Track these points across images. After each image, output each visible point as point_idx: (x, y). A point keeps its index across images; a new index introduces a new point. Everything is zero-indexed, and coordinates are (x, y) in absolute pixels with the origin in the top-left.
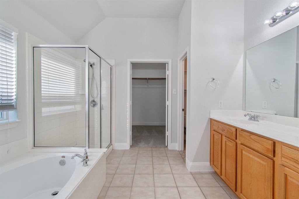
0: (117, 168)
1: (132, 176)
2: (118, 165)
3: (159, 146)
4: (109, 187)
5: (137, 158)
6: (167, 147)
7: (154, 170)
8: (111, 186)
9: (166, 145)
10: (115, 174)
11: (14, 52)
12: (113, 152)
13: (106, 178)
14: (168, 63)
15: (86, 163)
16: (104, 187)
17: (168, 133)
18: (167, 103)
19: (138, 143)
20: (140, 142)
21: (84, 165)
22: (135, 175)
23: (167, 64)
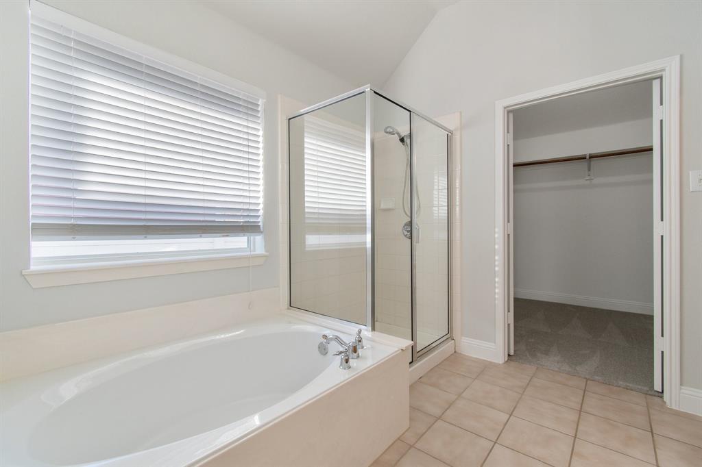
0: (451, 405)
1: (489, 445)
2: (456, 397)
3: (621, 383)
4: (411, 446)
5: (520, 398)
6: (662, 397)
7: (574, 458)
8: (417, 445)
9: (657, 387)
10: (439, 419)
11: (261, 133)
12: (455, 357)
13: (411, 419)
14: (661, 78)
15: (347, 361)
16: (399, 441)
17: (665, 344)
18: (659, 228)
19: (539, 355)
20: (547, 353)
21: (341, 365)
22: (496, 444)
23: (656, 84)
